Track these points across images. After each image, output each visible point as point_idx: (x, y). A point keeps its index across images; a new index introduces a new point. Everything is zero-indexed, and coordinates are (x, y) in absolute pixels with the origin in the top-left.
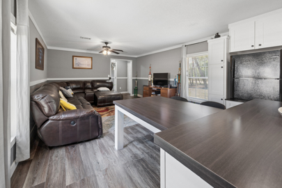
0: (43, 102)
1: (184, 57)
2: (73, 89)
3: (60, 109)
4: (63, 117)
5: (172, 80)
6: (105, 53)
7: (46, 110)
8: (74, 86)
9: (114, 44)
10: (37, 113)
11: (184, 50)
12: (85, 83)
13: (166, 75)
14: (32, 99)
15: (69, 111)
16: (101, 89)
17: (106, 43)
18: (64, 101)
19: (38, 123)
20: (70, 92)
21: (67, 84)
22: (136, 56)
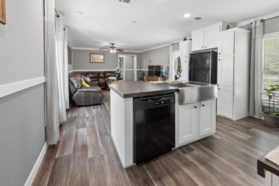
0: (74, 82)
1: (171, 53)
2: (91, 78)
3: (82, 86)
4: (84, 90)
5: (164, 71)
6: (111, 51)
7: (76, 86)
8: (91, 75)
9: (118, 45)
10: (72, 87)
11: (171, 48)
12: (99, 73)
13: (159, 67)
14: (69, 80)
15: (86, 88)
16: (110, 78)
17: (113, 44)
18: (84, 83)
19: (72, 92)
20: (88, 79)
21: (86, 74)
22: (140, 52)
